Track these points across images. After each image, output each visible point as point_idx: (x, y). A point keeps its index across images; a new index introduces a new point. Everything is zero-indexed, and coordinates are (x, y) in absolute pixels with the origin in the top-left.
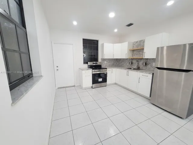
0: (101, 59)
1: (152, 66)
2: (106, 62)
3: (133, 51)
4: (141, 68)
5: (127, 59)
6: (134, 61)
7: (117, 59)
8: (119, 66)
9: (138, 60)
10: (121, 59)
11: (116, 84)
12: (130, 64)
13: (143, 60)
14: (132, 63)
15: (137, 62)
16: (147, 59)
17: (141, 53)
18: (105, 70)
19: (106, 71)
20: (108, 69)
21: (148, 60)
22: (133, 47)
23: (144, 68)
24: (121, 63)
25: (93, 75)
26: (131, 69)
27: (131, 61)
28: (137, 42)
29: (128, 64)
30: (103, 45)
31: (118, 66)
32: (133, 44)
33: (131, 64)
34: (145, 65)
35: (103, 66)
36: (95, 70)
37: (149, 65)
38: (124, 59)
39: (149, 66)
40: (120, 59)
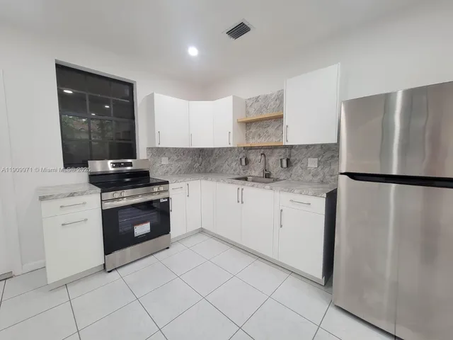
0: (148, 149)
1: (306, 168)
2: (165, 161)
3: (248, 124)
4: (274, 175)
5: (231, 149)
6: (253, 156)
7: (202, 150)
8: (210, 172)
9: (266, 151)
10: (215, 148)
11: (202, 231)
12: (241, 164)
13: (278, 150)
14: (247, 162)
15: (263, 159)
16: (291, 147)
17: (271, 130)
18: (162, 188)
19: (167, 191)
20: (171, 186)
21: (293, 150)
22: (248, 113)
23: (283, 176)
24: (215, 161)
25: (106, 214)
26: (246, 179)
27: (244, 154)
28: (257, 99)
29: (234, 166)
30: (150, 99)
31: (205, 172)
32: (247, 106)
33: (244, 163)
34: (287, 166)
35: (155, 175)
36: (117, 194)
37: (299, 165)
38: (223, 148)
39: (297, 169)
40: (212, 150)
